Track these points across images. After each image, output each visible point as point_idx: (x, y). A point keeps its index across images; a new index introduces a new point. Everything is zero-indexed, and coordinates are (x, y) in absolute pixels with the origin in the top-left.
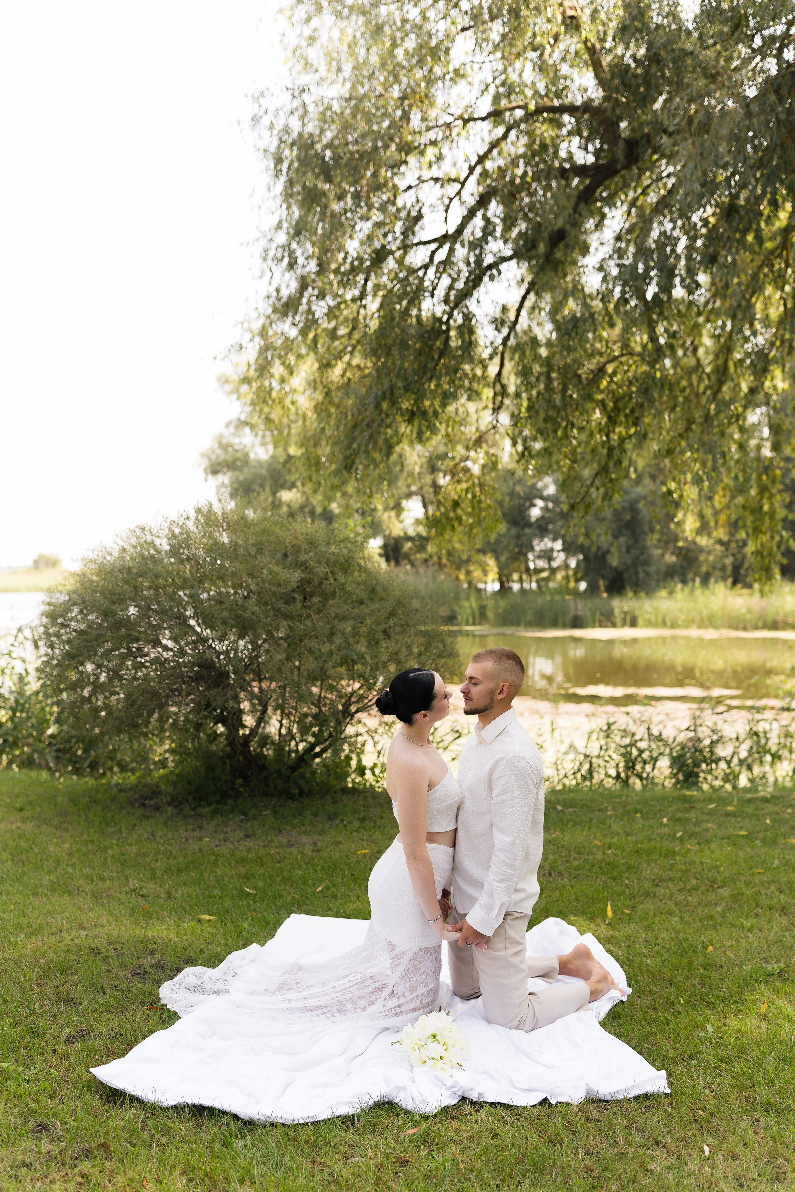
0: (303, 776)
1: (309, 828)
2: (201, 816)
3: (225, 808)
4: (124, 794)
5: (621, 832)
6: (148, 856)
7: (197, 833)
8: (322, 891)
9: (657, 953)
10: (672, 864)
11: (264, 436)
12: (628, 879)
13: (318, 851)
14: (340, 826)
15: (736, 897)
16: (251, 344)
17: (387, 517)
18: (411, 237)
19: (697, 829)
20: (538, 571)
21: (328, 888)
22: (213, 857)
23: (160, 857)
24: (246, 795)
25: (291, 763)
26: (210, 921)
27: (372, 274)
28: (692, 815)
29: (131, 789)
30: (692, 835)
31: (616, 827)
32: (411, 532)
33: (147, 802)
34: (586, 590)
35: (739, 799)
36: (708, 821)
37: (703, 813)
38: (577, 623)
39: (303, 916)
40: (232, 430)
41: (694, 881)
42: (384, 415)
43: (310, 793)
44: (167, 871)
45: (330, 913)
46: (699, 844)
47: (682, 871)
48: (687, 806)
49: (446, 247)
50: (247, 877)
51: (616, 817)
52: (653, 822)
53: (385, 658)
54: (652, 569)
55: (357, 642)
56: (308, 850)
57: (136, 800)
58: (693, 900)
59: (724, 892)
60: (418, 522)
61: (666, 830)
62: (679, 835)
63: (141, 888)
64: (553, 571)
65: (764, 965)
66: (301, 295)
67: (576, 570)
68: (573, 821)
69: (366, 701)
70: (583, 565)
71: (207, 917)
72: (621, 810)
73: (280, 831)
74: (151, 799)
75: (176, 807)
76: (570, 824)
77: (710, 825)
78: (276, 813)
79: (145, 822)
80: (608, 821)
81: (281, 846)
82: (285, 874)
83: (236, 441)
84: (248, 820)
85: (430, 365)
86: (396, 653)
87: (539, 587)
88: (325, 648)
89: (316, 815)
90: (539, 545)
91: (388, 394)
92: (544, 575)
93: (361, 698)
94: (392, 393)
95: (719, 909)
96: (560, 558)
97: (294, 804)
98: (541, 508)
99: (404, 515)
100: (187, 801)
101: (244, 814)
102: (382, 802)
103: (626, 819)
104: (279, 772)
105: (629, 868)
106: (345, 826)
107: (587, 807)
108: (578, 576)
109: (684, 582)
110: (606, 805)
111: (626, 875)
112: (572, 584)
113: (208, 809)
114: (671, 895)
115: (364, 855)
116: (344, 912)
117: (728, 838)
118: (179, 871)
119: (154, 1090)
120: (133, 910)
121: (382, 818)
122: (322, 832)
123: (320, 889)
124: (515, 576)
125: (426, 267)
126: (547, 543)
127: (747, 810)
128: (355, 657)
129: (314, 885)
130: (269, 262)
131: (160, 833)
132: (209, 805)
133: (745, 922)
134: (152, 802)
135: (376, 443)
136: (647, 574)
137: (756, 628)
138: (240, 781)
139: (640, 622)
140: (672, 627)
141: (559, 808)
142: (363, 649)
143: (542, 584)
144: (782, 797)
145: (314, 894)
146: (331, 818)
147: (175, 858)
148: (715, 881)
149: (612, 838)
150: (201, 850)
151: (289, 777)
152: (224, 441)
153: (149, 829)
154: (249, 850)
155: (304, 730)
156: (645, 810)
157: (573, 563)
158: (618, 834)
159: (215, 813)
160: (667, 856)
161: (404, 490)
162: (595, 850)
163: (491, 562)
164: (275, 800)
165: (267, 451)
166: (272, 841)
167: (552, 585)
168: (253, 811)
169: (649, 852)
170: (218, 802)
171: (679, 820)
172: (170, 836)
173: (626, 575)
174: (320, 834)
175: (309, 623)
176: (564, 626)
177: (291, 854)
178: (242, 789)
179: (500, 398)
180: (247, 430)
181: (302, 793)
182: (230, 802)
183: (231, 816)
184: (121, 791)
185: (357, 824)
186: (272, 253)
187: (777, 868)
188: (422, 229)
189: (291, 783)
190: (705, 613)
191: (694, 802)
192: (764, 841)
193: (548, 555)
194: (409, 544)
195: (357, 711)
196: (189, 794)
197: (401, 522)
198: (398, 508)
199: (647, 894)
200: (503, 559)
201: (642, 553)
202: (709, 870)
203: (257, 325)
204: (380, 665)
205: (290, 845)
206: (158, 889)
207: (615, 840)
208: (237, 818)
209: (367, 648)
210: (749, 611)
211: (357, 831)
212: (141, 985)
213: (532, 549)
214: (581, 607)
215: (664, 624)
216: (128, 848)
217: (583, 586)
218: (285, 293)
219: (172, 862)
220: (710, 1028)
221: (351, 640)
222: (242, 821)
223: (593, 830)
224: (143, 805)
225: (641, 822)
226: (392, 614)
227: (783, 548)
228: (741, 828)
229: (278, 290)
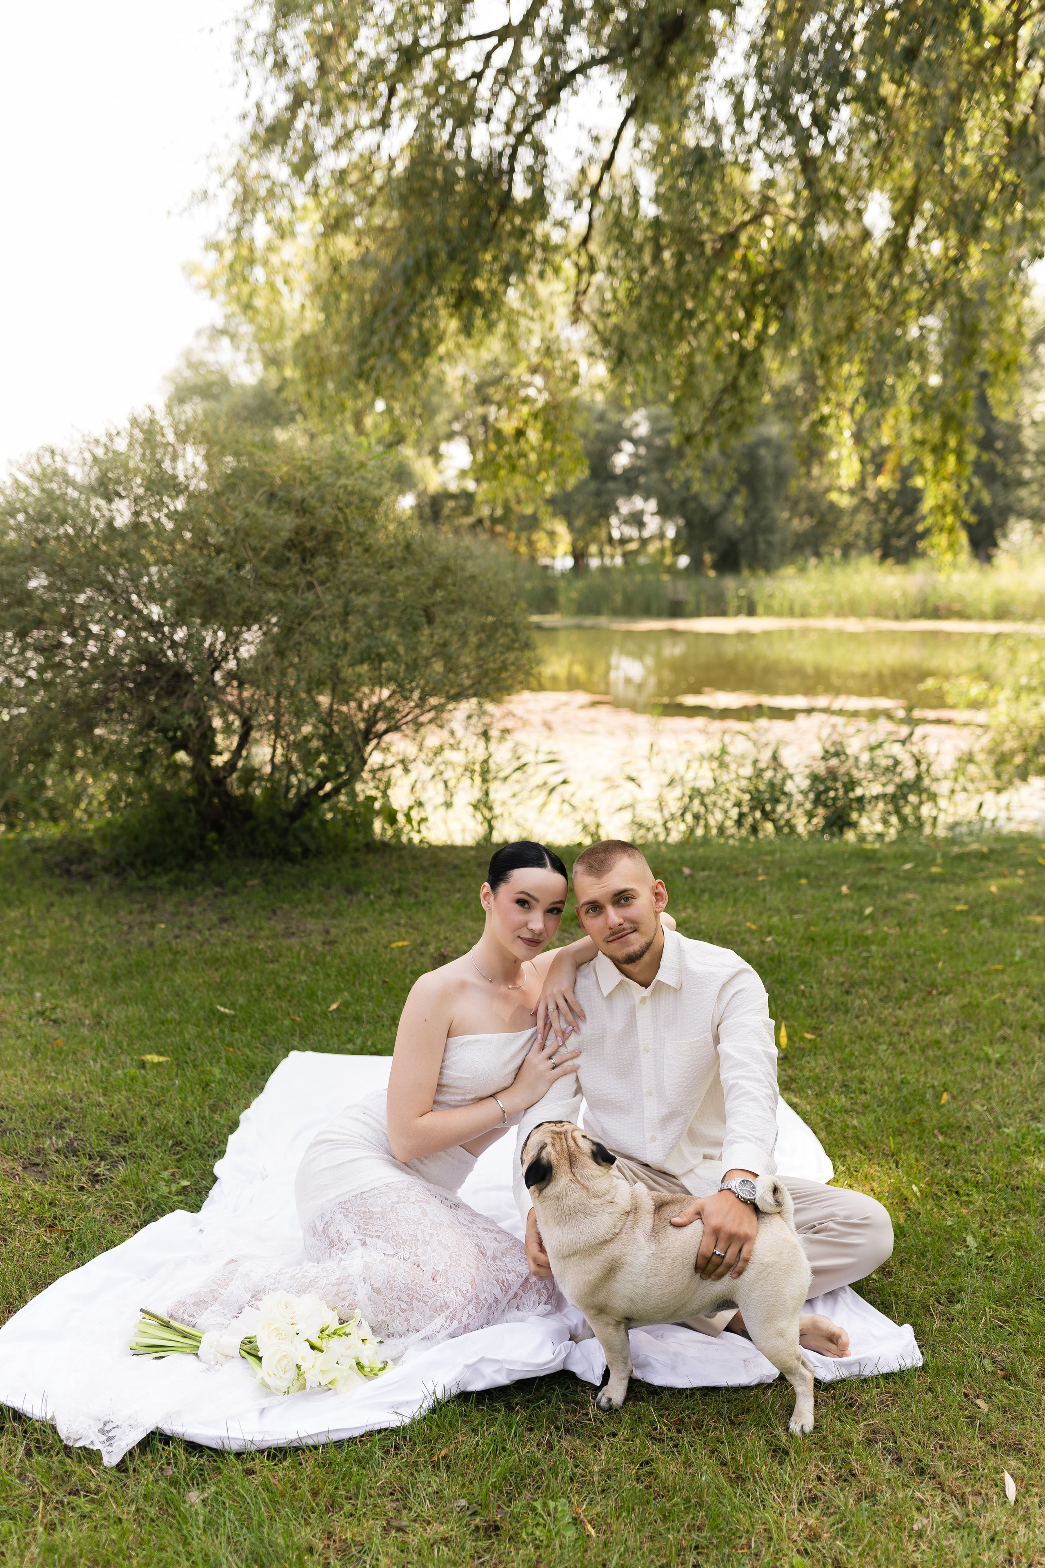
0: (308, 828)
1: (318, 907)
2: (154, 889)
3: (191, 876)
4: (39, 856)
5: (781, 907)
6: (67, 954)
7: (147, 917)
8: (338, 1010)
9: (866, 1107)
10: (867, 959)
11: (249, 351)
12: (802, 982)
13: (332, 943)
14: (365, 903)
15: (969, 1011)
16: (221, 193)
17: (421, 465)
18: (456, 27)
19: (893, 903)
20: (623, 541)
21: (346, 1004)
22: (169, 957)
23: (86, 956)
24: (222, 856)
25: (291, 808)
26: (160, 1064)
27: (399, 86)
28: (882, 880)
29: (50, 848)
30: (886, 912)
31: (776, 899)
32: (453, 487)
33: (74, 868)
34: (687, 569)
35: (944, 856)
36: (905, 890)
37: (897, 877)
38: (676, 610)
39: (309, 1054)
40: (204, 341)
41: (902, 986)
42: (417, 296)
43: (318, 853)
44: (97, 979)
45: (350, 1046)
46: (899, 925)
47: (883, 969)
48: (874, 866)
49: (509, 44)
50: (222, 988)
51: (772, 884)
52: (828, 892)
53: (425, 652)
54: (776, 538)
55: (386, 627)
56: (316, 941)
57: (57, 865)
58: (906, 1014)
59: (949, 1002)
60: (463, 474)
61: (850, 905)
62: (868, 911)
63: (54, 1009)
64: (644, 542)
65: (1034, 1125)
66: (294, 116)
67: (675, 542)
68: (710, 891)
69: (398, 716)
70: (684, 532)
71: (156, 1058)
72: (777, 874)
73: (274, 912)
74: (80, 862)
75: (117, 875)
76: (706, 896)
77: (911, 896)
78: (267, 883)
79: (67, 899)
80: (761, 892)
81: (275, 936)
82: (282, 982)
83: (210, 357)
84: (224, 895)
85: (487, 222)
86: (445, 645)
87: (626, 563)
88: (337, 635)
89: (328, 886)
90: (625, 507)
91: (424, 264)
92: (633, 546)
93: (392, 711)
94: (430, 264)
95: (947, 1031)
96: (652, 524)
97: (296, 870)
98: (630, 455)
99: (444, 463)
100: (132, 865)
101: (220, 884)
102: (426, 864)
103: (785, 886)
104: (271, 821)
105: (804, 964)
106: (372, 903)
107: (727, 868)
108: (678, 546)
109: (818, 555)
110: (754, 865)
111: (800, 976)
112: (668, 560)
113: (165, 879)
114: (872, 1008)
115: (402, 948)
116: (374, 1045)
117: (942, 914)
118: (116, 978)
119: (44, 1398)
120: (36, 1050)
121: (426, 889)
122: (337, 914)
123: (334, 1006)
124: (593, 549)
125: (478, 76)
126: (638, 503)
127: (960, 872)
128: (383, 650)
129: (324, 999)
130: (247, 60)
131: (89, 917)
132: (167, 871)
133: (990, 1051)
134: (81, 868)
135: (406, 337)
136: (770, 544)
137: (915, 616)
138: (213, 835)
139: (760, 609)
140: (803, 615)
141: (687, 871)
142: (394, 638)
143: (630, 558)
144: (1004, 851)
145: (325, 1014)
146: (350, 890)
147: (110, 959)
148: (933, 985)
149: (770, 917)
150: (151, 944)
151: (286, 830)
152: (195, 358)
153: (74, 911)
154: (225, 943)
155: (309, 758)
156: (813, 874)
157: (671, 532)
158: (778, 911)
159: (175, 883)
160: (855, 945)
161: (443, 430)
162: (748, 937)
163: (561, 528)
164: (265, 864)
165: (253, 373)
166: (261, 929)
167: (642, 560)
168: (233, 881)
169: (829, 940)
170: (181, 867)
171: (863, 888)
172: (105, 920)
173: (742, 547)
174: (334, 917)
175: (310, 596)
176: (659, 614)
177: (289, 948)
178: (216, 848)
179: (585, 277)
180: (225, 342)
181: (306, 852)
182: (199, 867)
183: (199, 889)
184: (35, 850)
185: (389, 899)
186: (249, 46)
187: (1022, 962)
188: (473, 16)
189: (290, 838)
190: (845, 597)
191: (880, 861)
192: (994, 921)
193: (637, 520)
194: (451, 504)
195: (386, 732)
196: (136, 856)
197: (440, 472)
198: (436, 455)
199: (836, 1008)
200: (579, 523)
201: (763, 517)
202: (922, 966)
203: (229, 164)
204: (420, 662)
205: (289, 934)
206: (82, 1010)
207: (775, 920)
208: (209, 892)
209: (400, 635)
210: (905, 594)
211: (390, 911)
212: (37, 1187)
213: (617, 510)
214: (683, 591)
215: (791, 613)
216: (39, 941)
217: (684, 561)
218: (270, 113)
219: (107, 965)
220: (970, 1240)
221: (377, 623)
222: (216, 896)
223: (740, 904)
224: (68, 872)
225: (811, 892)
226: (437, 585)
227: (972, 501)
228: (957, 899)
229: (259, 106)
